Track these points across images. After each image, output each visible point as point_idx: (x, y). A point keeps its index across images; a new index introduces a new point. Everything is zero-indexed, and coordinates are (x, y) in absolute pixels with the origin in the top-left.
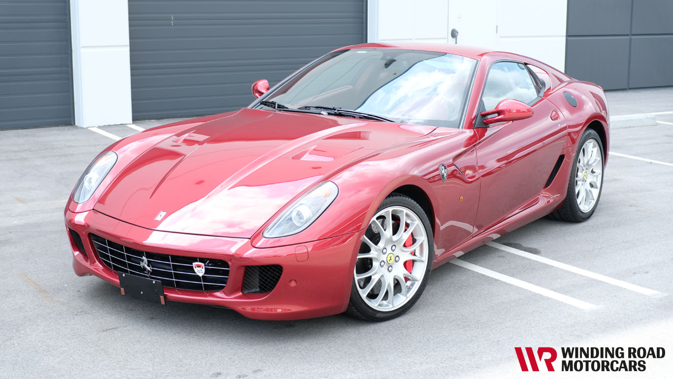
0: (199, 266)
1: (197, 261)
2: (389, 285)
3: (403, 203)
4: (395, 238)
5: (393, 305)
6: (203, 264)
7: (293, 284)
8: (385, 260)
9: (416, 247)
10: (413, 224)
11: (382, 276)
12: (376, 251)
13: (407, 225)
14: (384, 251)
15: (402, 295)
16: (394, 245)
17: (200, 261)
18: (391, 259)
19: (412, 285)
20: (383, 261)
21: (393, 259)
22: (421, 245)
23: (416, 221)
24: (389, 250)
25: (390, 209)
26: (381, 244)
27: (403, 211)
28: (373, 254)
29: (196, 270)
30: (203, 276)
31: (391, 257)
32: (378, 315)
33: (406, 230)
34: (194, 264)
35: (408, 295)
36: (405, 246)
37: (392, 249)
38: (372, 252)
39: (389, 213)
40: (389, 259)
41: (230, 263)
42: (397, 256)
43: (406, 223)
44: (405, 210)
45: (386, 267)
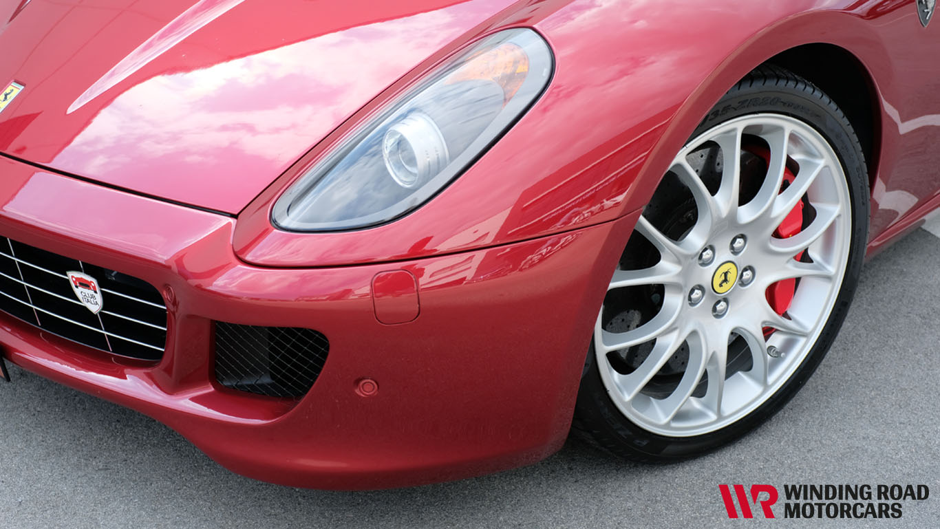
0: (86, 285)
1: (78, 269)
2: (713, 359)
3: (784, 104)
4: (747, 214)
5: (719, 412)
6: (94, 282)
7: (367, 389)
8: (706, 282)
9: (811, 238)
10: (811, 165)
11: (694, 333)
12: (679, 262)
13: (792, 168)
14: (707, 255)
15: (754, 378)
16: (743, 236)
17: (87, 273)
18: (726, 280)
19: (788, 345)
20: (701, 288)
21: (733, 277)
22: (830, 233)
23: (822, 157)
24: (724, 254)
25: (739, 125)
26: (695, 239)
27: (779, 129)
28: (666, 271)
29: (79, 291)
30: (100, 313)
31: (726, 274)
32: (670, 449)
33: (785, 185)
34: (72, 276)
35: (771, 380)
36: (777, 234)
37: (732, 248)
38: (663, 263)
39: (735, 136)
40: (718, 281)
41: (165, 294)
42: (750, 268)
43: (789, 160)
44: (790, 125)
45: (705, 303)
